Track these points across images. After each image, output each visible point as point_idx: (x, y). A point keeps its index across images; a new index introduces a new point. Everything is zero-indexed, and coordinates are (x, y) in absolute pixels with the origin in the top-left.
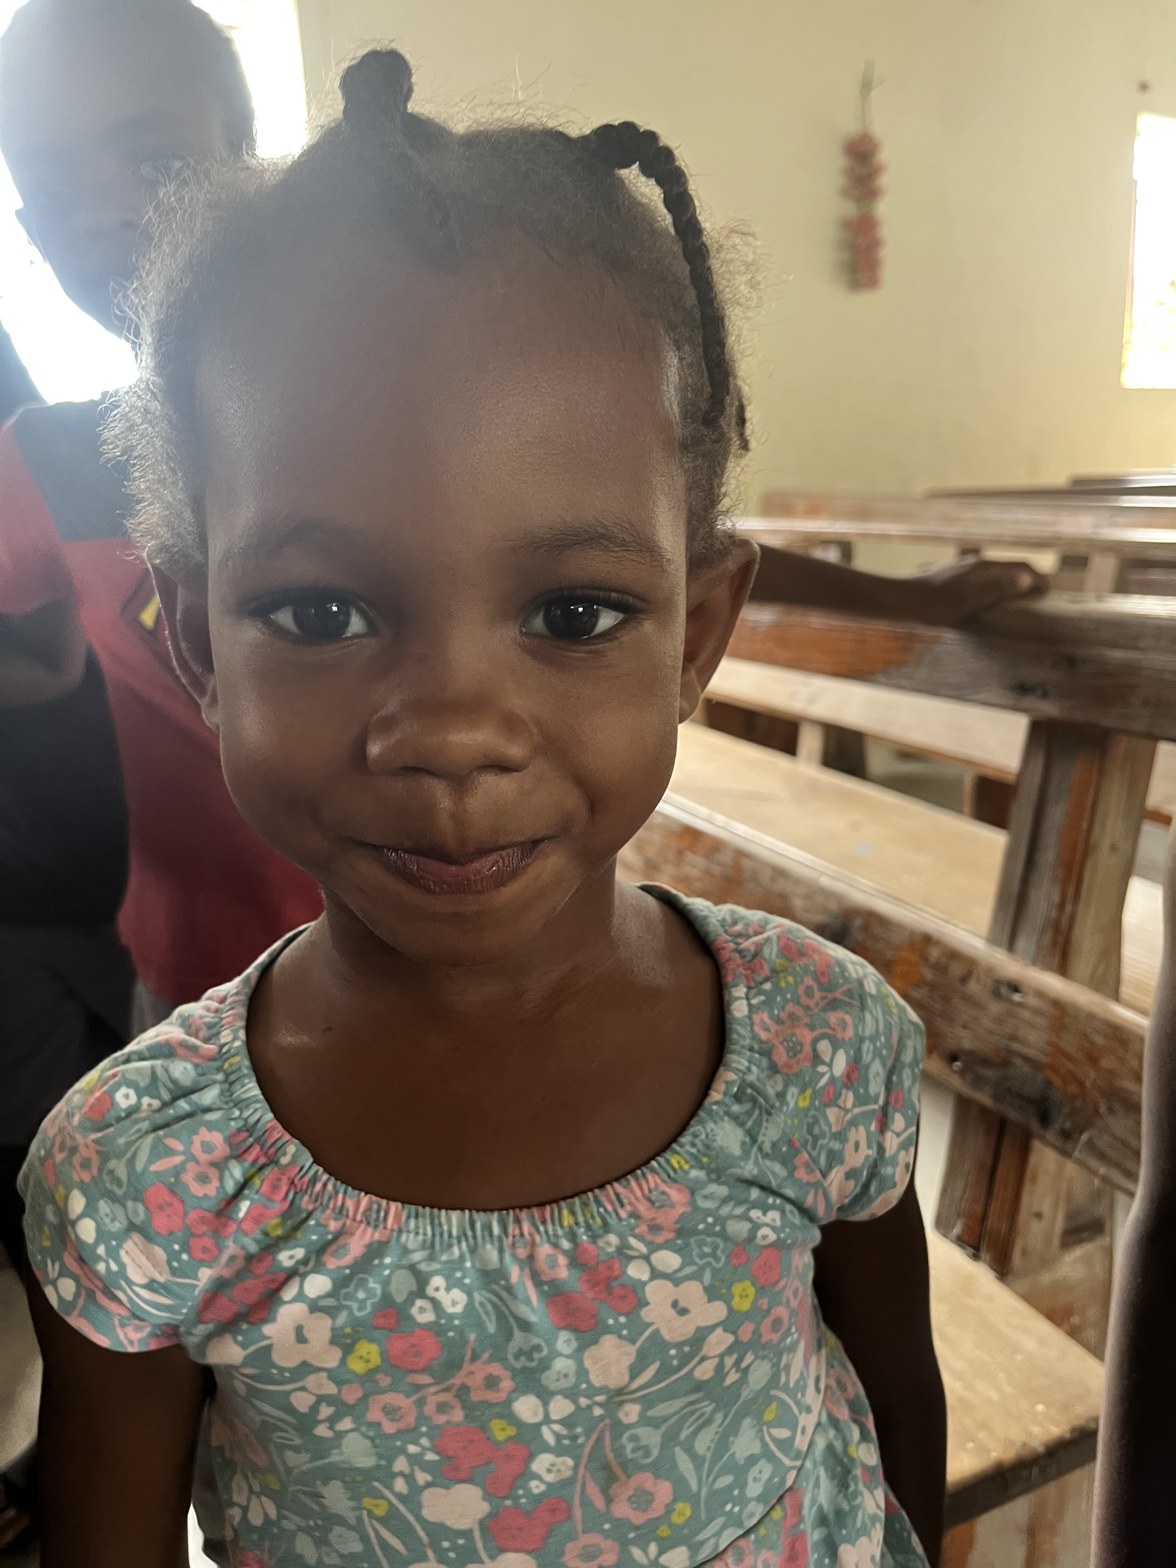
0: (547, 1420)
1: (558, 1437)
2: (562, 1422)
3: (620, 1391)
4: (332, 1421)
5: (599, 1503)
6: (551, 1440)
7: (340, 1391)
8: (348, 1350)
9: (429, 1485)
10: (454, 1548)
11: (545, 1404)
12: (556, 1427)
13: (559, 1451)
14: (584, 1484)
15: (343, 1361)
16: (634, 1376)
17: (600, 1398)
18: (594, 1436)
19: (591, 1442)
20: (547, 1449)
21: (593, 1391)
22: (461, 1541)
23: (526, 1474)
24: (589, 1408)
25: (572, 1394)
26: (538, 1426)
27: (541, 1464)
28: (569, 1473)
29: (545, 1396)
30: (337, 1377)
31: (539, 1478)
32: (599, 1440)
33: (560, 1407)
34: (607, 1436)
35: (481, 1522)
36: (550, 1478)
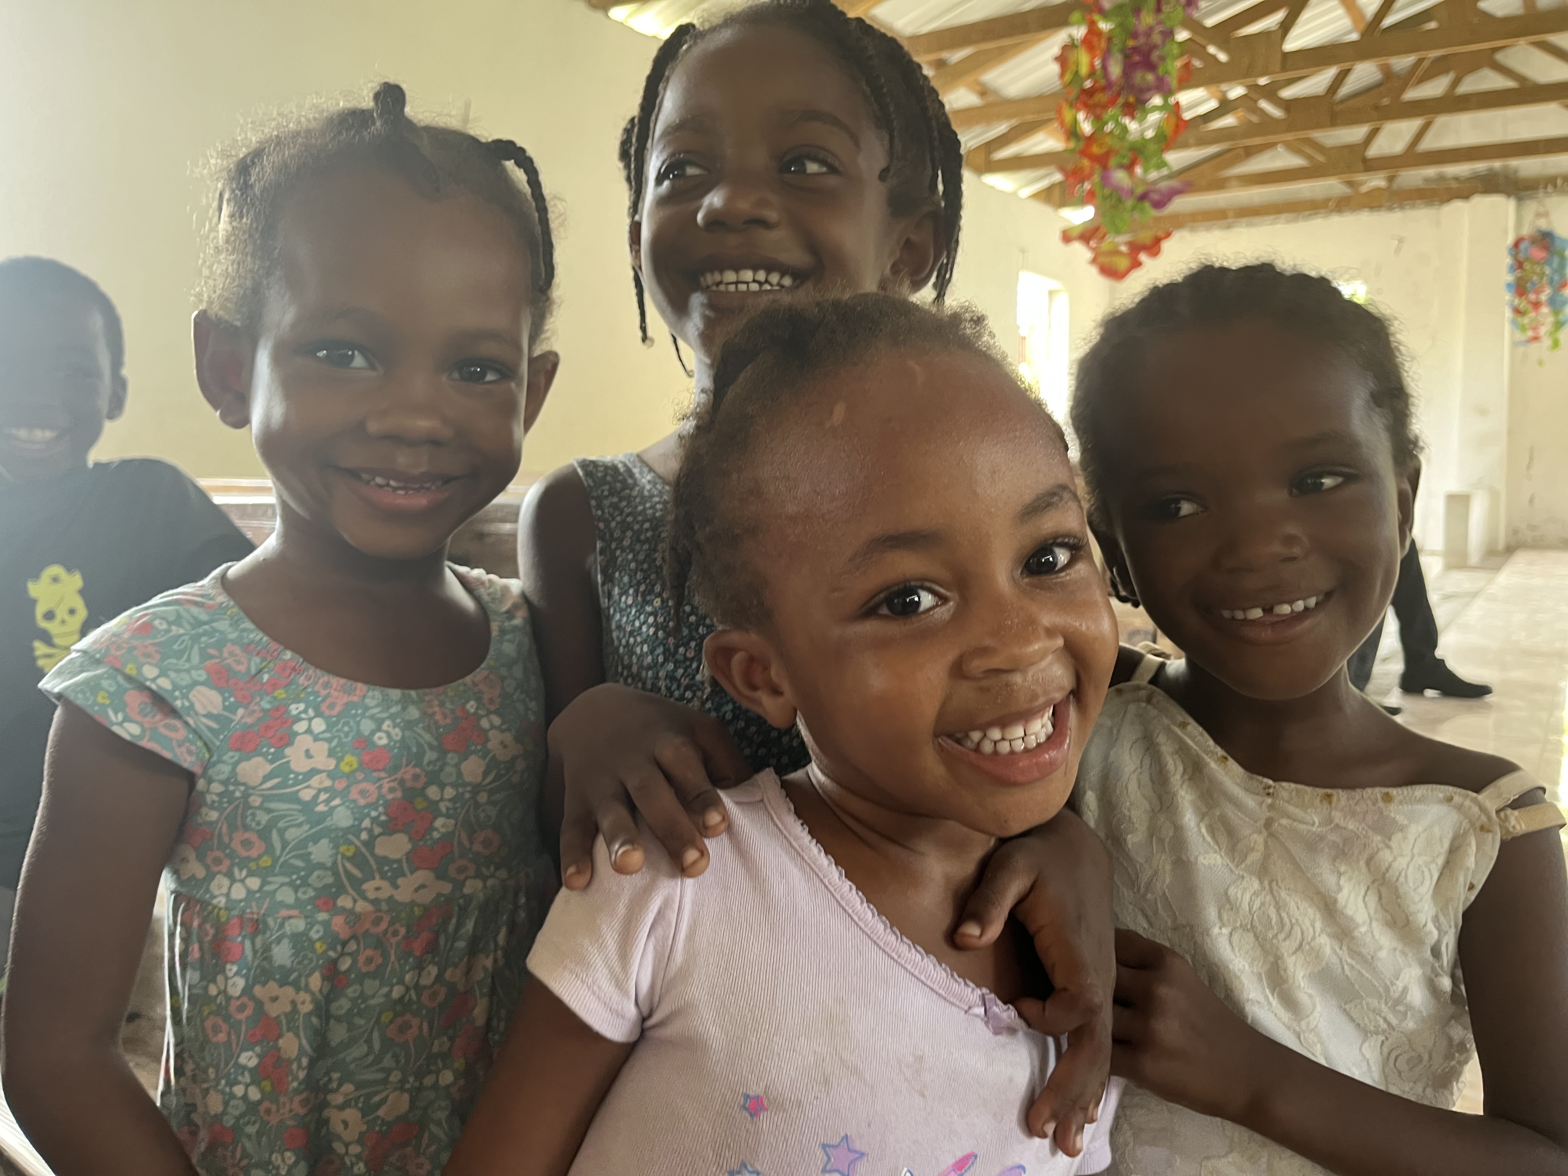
0: (442, 799)
1: (448, 809)
2: (450, 800)
3: (479, 785)
4: (327, 801)
5: (466, 844)
6: (444, 810)
7: (333, 783)
8: (340, 760)
9: (379, 835)
10: (391, 869)
11: (442, 791)
12: (447, 803)
13: (448, 816)
14: (459, 835)
15: (337, 765)
16: (484, 779)
17: (469, 789)
18: (466, 807)
19: (464, 811)
20: (442, 815)
21: (465, 784)
22: (395, 866)
23: (431, 829)
24: (463, 793)
25: (454, 785)
26: (438, 802)
27: (439, 822)
28: (451, 829)
29: (442, 786)
30: (331, 775)
31: (437, 829)
32: (468, 810)
33: (449, 792)
34: (472, 807)
35: (407, 854)
36: (443, 830)
